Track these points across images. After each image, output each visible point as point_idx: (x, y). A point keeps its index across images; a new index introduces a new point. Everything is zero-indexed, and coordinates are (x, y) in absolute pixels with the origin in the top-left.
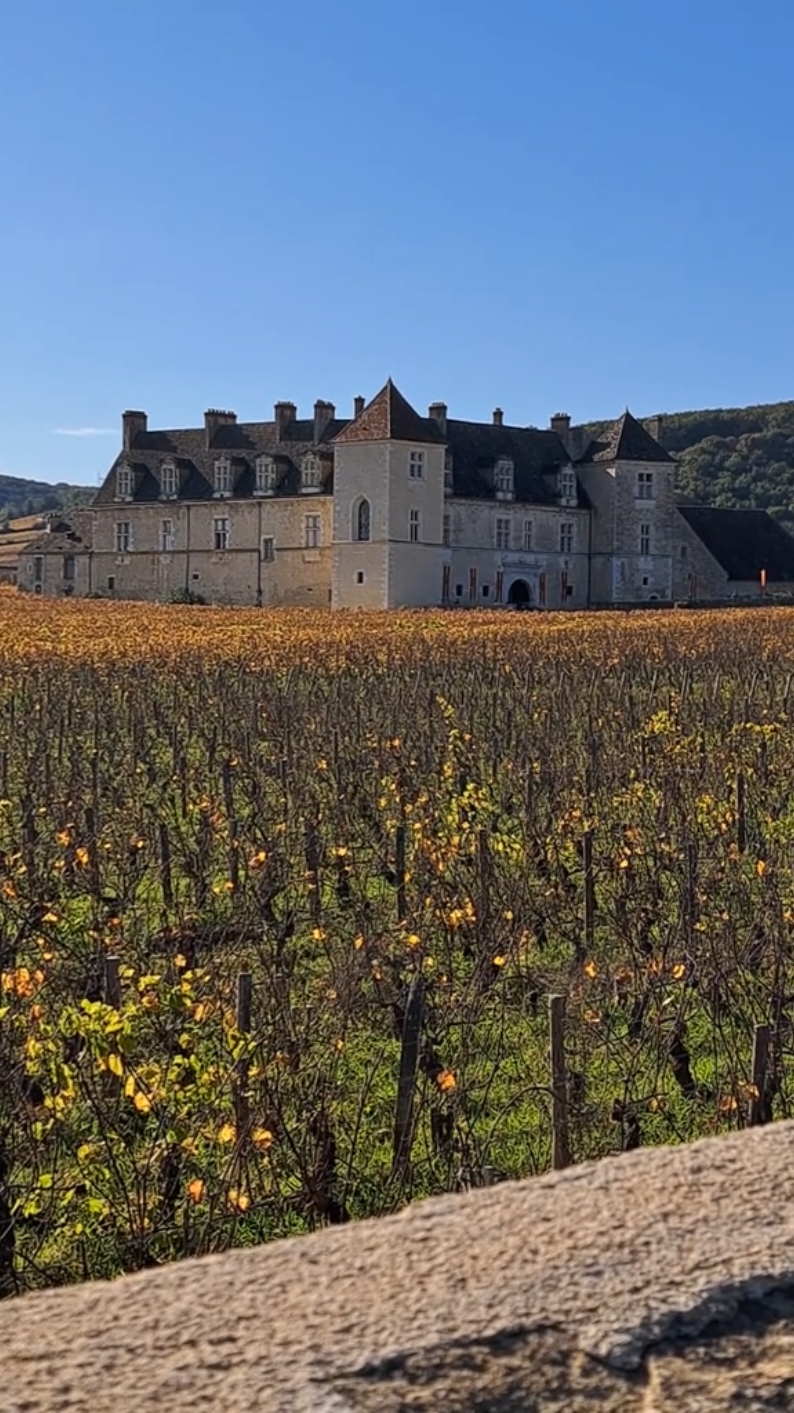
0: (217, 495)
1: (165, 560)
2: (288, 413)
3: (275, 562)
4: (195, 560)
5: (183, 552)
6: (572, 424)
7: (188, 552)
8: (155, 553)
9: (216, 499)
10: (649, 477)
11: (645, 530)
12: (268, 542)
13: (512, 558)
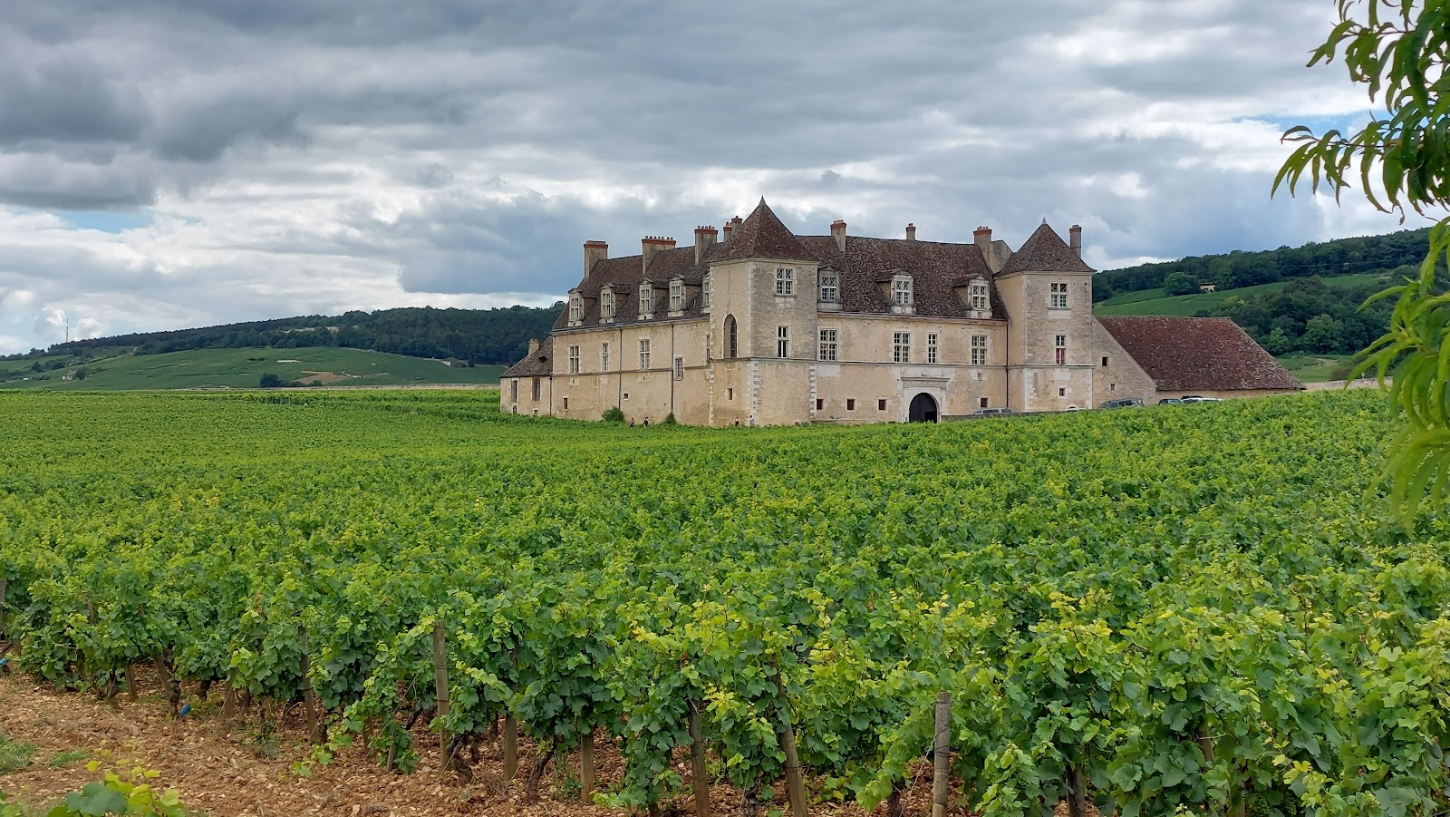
0: (641, 318)
1: (604, 380)
2: (708, 236)
3: (685, 380)
4: (626, 380)
5: (616, 373)
6: (994, 238)
7: (620, 373)
8: (596, 374)
9: (641, 321)
10: (1064, 287)
11: (1060, 339)
12: (679, 360)
13: (912, 372)
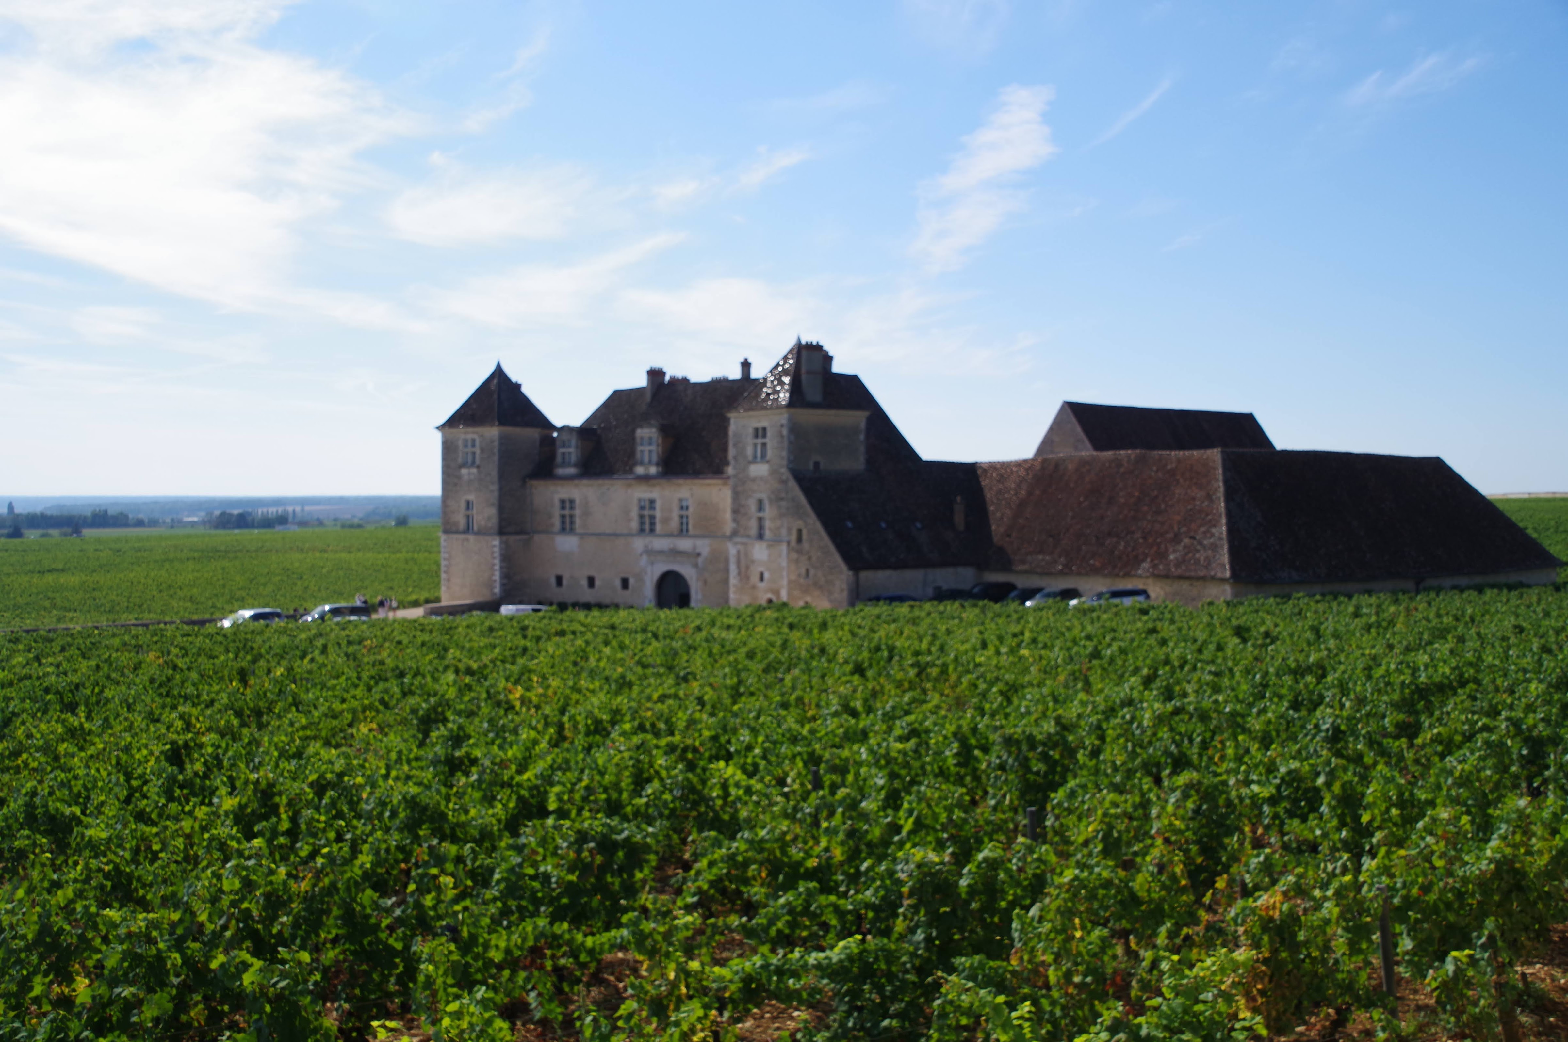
10: (764, 431)
11: (761, 506)
13: (659, 543)
